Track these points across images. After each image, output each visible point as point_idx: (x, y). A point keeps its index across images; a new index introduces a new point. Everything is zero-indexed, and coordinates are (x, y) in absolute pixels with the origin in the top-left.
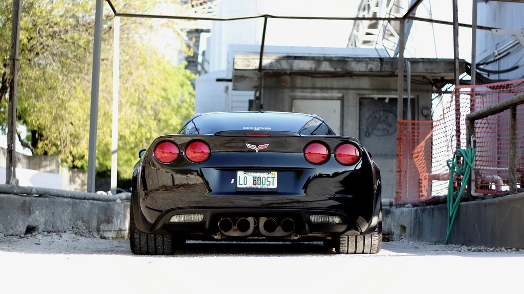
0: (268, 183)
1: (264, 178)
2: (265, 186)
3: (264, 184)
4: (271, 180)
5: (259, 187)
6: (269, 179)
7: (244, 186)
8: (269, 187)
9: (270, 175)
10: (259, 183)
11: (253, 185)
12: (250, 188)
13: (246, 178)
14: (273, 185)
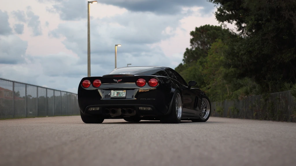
0: (122, 95)
5: (119, 96)
6: (123, 93)
7: (113, 96)
9: (123, 92)
12: (115, 97)
13: (114, 93)
14: (124, 95)
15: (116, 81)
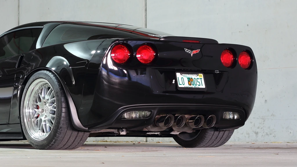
0: (199, 84)
1: (195, 79)
2: (197, 86)
6: (198, 80)
7: (183, 86)
8: (200, 87)
9: (198, 77)
12: (187, 88)
13: (182, 79)
14: (202, 85)
15: (190, 53)
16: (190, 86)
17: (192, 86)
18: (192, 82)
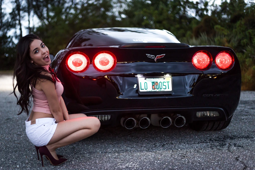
0: (165, 87)
1: (161, 83)
2: (162, 90)
3: (161, 88)
4: (166, 84)
5: (158, 90)
6: (165, 84)
7: (145, 91)
8: (165, 90)
9: (165, 80)
10: (157, 87)
11: (153, 89)
12: (150, 92)
13: (146, 84)
14: (169, 88)
15: (153, 58)
16: (153, 90)
17: (156, 90)
18: (157, 86)
